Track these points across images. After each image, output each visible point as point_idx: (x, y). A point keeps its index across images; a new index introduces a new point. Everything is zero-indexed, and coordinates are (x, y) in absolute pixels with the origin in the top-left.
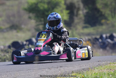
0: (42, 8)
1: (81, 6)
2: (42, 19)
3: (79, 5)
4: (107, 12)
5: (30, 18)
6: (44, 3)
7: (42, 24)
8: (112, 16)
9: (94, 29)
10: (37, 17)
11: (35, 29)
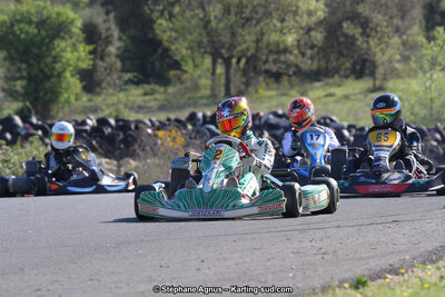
0: (23, 36)
1: (116, 34)
2: (24, 66)
3: (108, 29)
4: (180, 49)
6: (30, 22)
7: (21, 78)
8: (193, 60)
9: (145, 94)
11: (4, 90)
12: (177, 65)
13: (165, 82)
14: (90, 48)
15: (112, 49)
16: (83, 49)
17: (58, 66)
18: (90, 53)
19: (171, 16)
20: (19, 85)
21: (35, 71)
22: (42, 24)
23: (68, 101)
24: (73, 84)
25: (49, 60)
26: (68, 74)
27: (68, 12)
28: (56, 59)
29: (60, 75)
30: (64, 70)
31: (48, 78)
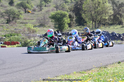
0: (58, 17)
1: (75, 16)
2: (58, 22)
3: (73, 16)
4: (87, 20)
5: (52, 21)
6: (59, 14)
7: (57, 24)
8: (89, 21)
9: (80, 28)
10: (55, 21)
11: (54, 27)
12: (86, 22)
13: (84, 25)
14: (70, 19)
15: (74, 19)
16: (69, 19)
17: (64, 22)
18: (70, 20)
19: (85, 13)
20: (57, 26)
21: (60, 23)
22: (61, 15)
23: (66, 29)
24: (67, 26)
25: (62, 21)
26: (66, 24)
27: (66, 13)
28: (64, 21)
29: (64, 24)
30: (65, 23)
31: (62, 24)
